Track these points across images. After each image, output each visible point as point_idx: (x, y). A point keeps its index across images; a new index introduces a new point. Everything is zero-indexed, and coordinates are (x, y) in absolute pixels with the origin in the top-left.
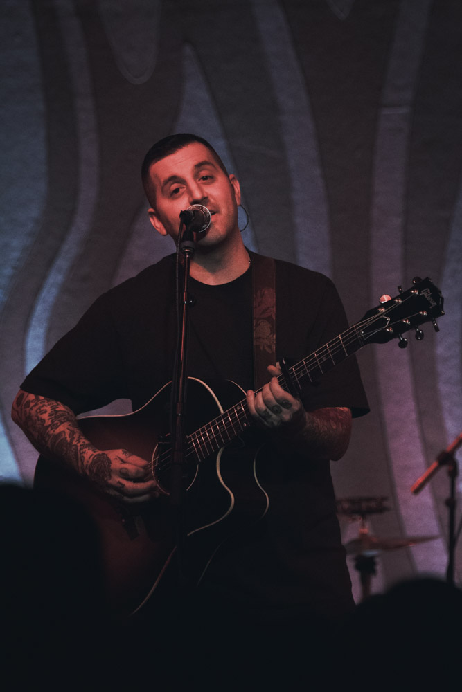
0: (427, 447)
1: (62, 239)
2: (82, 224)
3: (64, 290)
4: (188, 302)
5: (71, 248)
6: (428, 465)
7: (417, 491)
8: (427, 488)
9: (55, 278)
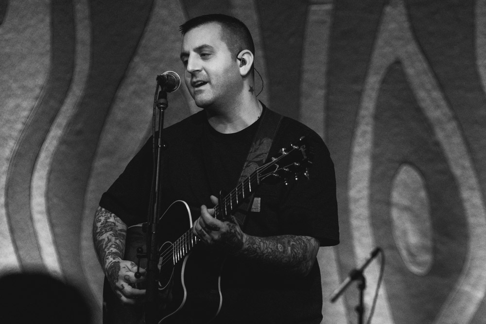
0: (341, 267)
1: (62, 102)
2: (77, 91)
3: (63, 141)
4: (162, 145)
5: (68, 109)
6: (342, 280)
7: (334, 300)
8: (340, 300)
9: (56, 133)
